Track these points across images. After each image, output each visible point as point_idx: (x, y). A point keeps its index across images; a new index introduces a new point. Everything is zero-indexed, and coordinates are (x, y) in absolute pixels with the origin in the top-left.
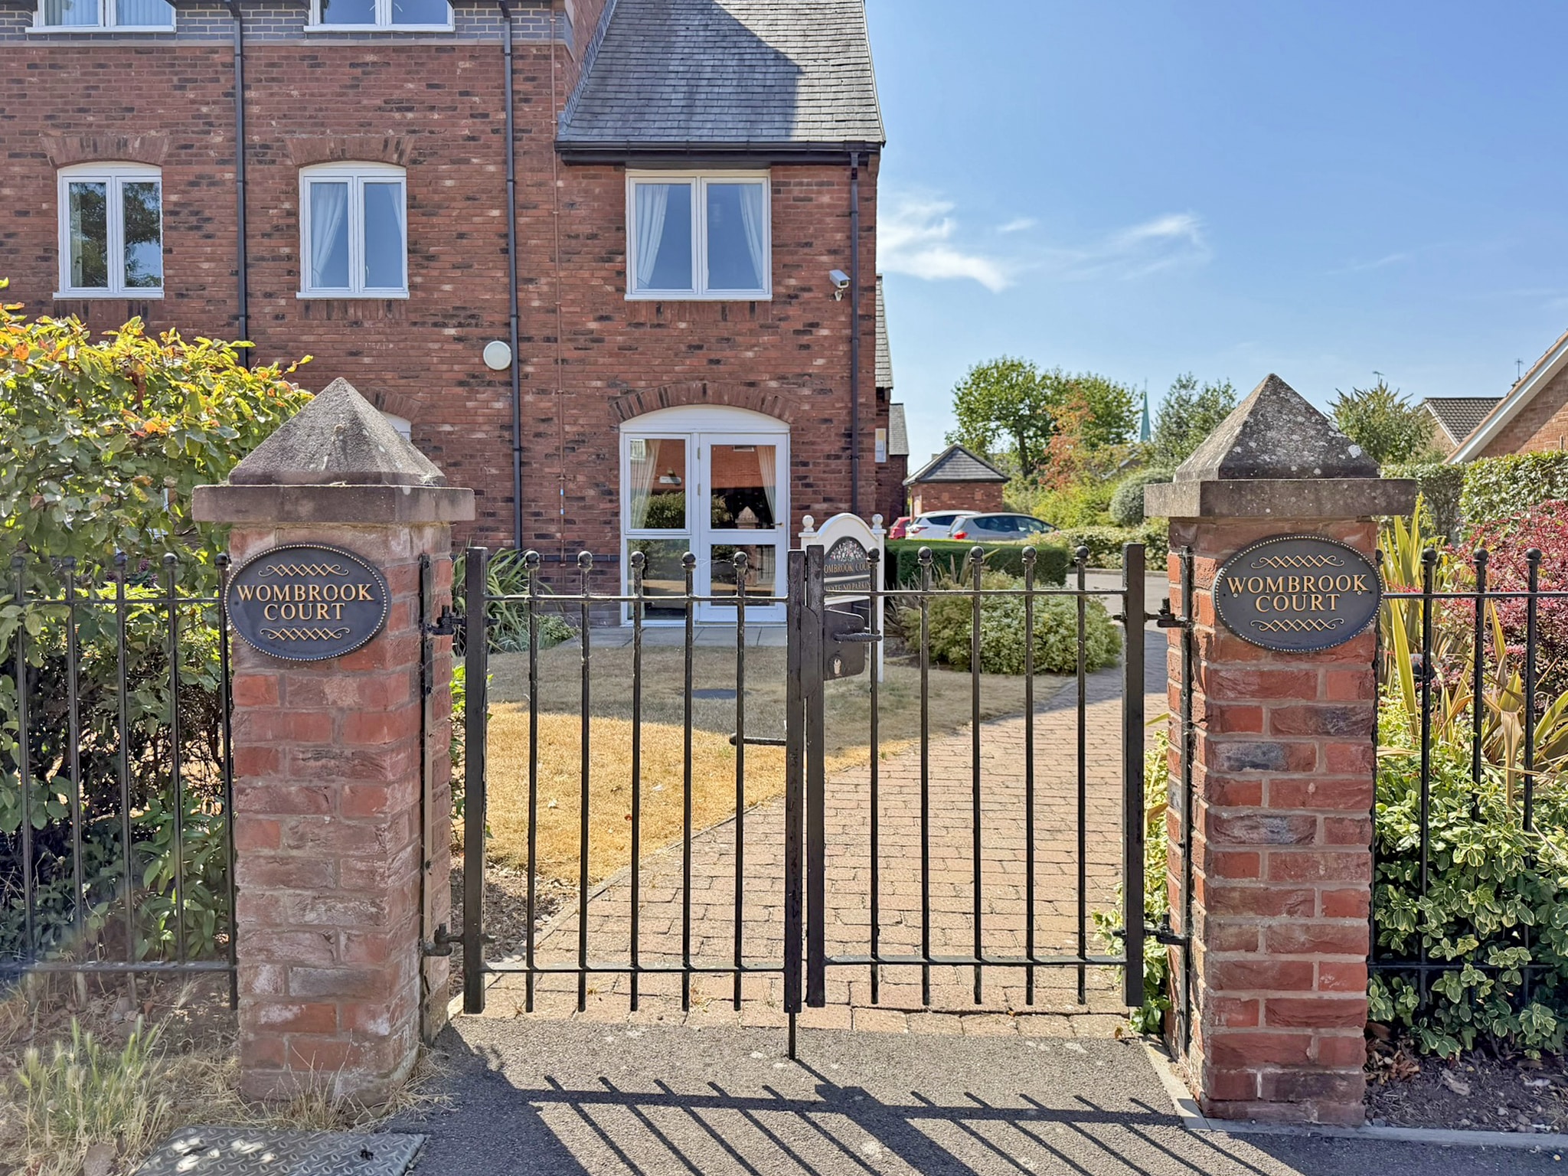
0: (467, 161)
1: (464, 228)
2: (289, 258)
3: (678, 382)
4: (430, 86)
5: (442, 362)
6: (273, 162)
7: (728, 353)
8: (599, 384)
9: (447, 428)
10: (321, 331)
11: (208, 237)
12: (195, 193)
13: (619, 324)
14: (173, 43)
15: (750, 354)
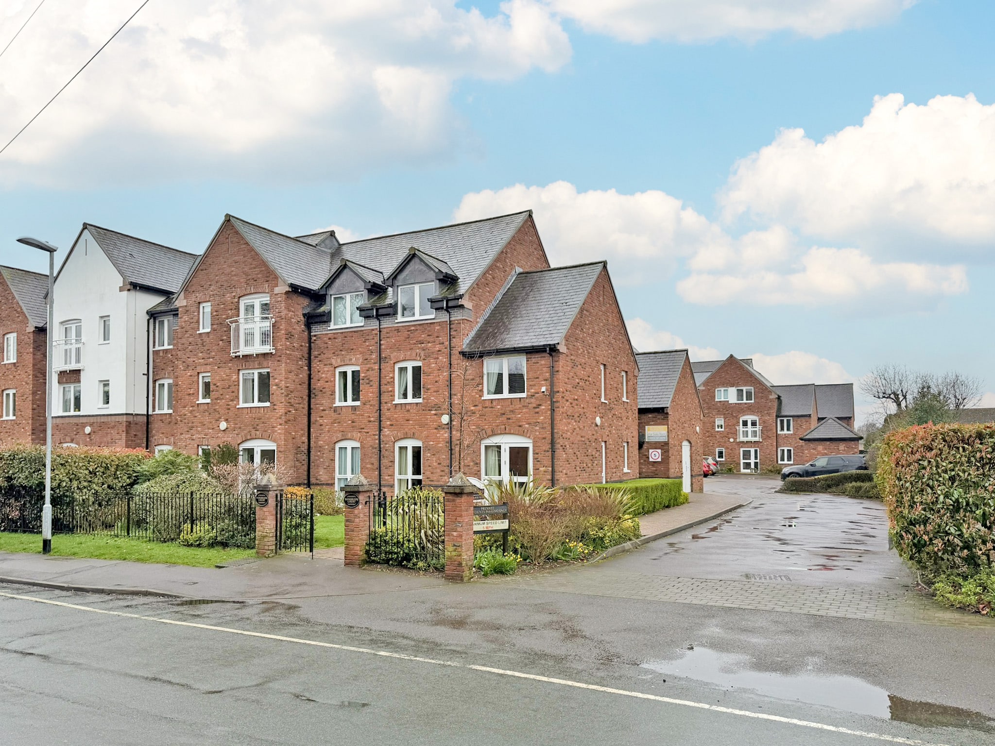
0: (438, 358)
1: (437, 379)
2: (391, 391)
3: (498, 426)
4: (429, 335)
5: (430, 422)
6: (387, 362)
7: (513, 416)
8: (474, 427)
9: (432, 443)
10: (399, 413)
11: (371, 386)
12: (368, 373)
13: (480, 407)
14: (363, 329)
15: (520, 416)
